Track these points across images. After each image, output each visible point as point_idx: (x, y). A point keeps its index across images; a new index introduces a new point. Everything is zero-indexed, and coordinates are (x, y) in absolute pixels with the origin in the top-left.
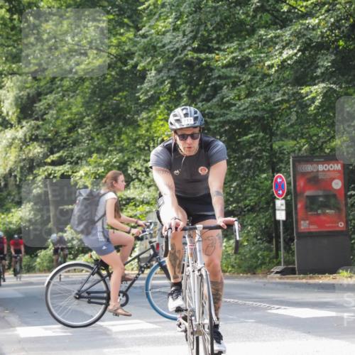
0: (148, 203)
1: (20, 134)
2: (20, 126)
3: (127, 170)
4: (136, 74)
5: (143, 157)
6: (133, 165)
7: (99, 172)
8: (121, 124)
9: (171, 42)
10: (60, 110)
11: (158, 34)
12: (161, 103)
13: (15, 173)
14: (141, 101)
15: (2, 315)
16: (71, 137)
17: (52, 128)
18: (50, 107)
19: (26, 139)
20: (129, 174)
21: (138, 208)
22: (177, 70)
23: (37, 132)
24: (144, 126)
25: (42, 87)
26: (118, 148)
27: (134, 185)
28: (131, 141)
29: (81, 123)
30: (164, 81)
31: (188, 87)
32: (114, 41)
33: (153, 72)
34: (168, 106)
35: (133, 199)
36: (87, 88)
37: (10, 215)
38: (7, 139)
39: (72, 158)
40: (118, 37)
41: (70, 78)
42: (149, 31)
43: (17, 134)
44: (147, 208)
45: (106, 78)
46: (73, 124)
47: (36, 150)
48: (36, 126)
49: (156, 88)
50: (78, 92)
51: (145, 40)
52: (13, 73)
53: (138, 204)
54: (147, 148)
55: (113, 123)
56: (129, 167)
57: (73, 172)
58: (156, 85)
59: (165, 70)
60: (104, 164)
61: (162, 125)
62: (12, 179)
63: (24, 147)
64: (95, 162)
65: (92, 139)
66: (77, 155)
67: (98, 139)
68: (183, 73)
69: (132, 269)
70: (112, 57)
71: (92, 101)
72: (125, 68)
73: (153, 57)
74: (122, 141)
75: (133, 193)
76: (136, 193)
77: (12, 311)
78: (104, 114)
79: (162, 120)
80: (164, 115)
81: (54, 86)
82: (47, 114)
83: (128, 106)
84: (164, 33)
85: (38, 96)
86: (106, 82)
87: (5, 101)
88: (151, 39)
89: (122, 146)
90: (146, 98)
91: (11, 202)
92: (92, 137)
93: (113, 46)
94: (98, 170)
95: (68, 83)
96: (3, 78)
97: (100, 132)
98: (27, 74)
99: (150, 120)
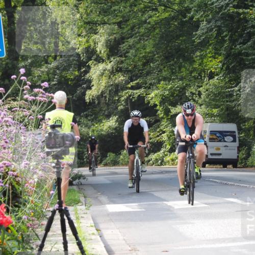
1: (109, 66)
2: (109, 61)
3: (185, 93)
4: (192, 24)
6: (189, 90)
7: (165, 95)
8: (181, 60)
10: (138, 50)
12: (210, 45)
14: (196, 43)
15: (96, 196)
16: (146, 69)
17: (132, 63)
19: (113, 70)
20: (187, 96)
22: (222, 21)
23: (121, 66)
24: (198, 61)
25: (125, 33)
26: (179, 77)
28: (188, 72)
29: (152, 59)
30: (213, 29)
31: (230, 33)
33: (205, 23)
34: (215, 47)
36: (157, 34)
37: (102, 124)
38: (100, 71)
39: (146, 84)
41: (145, 27)
43: (107, 67)
45: (171, 27)
46: (147, 60)
47: (120, 78)
48: (120, 61)
49: (207, 34)
50: (150, 37)
52: (104, 23)
54: (199, 77)
56: (186, 91)
57: (146, 94)
58: (207, 32)
59: (213, 21)
60: (169, 88)
61: (211, 61)
62: (103, 98)
63: (112, 76)
64: (163, 87)
65: (161, 71)
66: (150, 82)
67: (165, 71)
68: (226, 23)
70: (175, 11)
71: (160, 43)
72: (185, 20)
73: (204, 12)
74: (182, 72)
77: (103, 194)
78: (169, 53)
79: (211, 57)
80: (212, 53)
81: (133, 33)
82: (128, 52)
83: (187, 47)
85: (122, 40)
86: (170, 30)
87: (99, 44)
89: (182, 76)
90: (199, 41)
91: (102, 116)
92: (160, 69)
93: (176, 3)
94: (165, 93)
95: (143, 30)
96: (97, 27)
97: (166, 66)
98: (114, 23)
99: (202, 57)
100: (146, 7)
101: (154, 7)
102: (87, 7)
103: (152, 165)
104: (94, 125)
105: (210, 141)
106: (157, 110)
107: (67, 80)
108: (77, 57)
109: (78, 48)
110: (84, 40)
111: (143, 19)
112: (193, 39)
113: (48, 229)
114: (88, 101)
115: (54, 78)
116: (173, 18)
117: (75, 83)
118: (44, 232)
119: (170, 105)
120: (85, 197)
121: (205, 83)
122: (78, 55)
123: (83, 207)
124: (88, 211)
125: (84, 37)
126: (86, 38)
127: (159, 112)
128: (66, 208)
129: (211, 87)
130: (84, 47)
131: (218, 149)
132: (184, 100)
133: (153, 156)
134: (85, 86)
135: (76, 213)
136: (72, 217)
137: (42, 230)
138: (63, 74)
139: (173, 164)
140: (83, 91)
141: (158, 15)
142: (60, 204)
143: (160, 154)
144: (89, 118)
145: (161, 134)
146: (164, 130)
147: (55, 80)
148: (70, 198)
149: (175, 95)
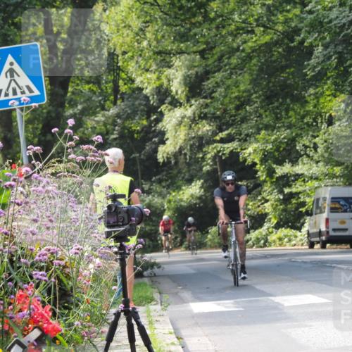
0: (317, 179)
1: (189, 112)
2: (189, 105)
3: (295, 146)
4: (303, 51)
5: (311, 133)
6: (301, 141)
7: (267, 149)
8: (288, 100)
9: (337, 17)
10: (228, 88)
11: (325, 10)
12: (328, 78)
13: (185, 151)
14: (309, 77)
15: (176, 291)
16: (240, 114)
17: (220, 106)
18: (218, 85)
19: (195, 117)
20: (297, 150)
21: (307, 184)
22: (344, 45)
23: (206, 110)
24: (312, 102)
25: (210, 65)
26: (286, 125)
27: (302, 160)
28: (298, 117)
29: (249, 100)
30: (331, 56)
32: (281, 18)
33: (320, 48)
34: (335, 82)
35: (302, 174)
36: (254, 65)
37: (181, 192)
38: (177, 118)
39: (240, 134)
40: (285, 13)
41: (238, 56)
42: (315, 7)
43: (186, 113)
44: (316, 184)
45: (273, 55)
46: (241, 101)
47: (205, 128)
48: (204, 104)
49: (323, 64)
50: (245, 69)
51: (312, 16)
52: (181, 52)
53: (306, 179)
54: (314, 124)
55: (280, 100)
56: (297, 143)
57: (242, 149)
58: (323, 61)
59: (332, 46)
60: (272, 140)
61: (330, 101)
62: (182, 157)
63: (193, 125)
64: (264, 139)
65: (260, 116)
66: (246, 132)
67: (266, 116)
68: (349, 48)
69: (302, 245)
70: (278, 34)
71: (259, 78)
72: (292, 45)
73: (320, 33)
74: (290, 117)
75: (301, 169)
76: (304, 169)
77: (185, 287)
78: (272, 91)
79: (329, 95)
80: (331, 90)
81: (221, 65)
82: (215, 92)
83: (296, 83)
84: (331, 9)
85: (206, 74)
86: (273, 59)
87: (175, 81)
88: (317, 15)
89: (290, 123)
90: (313, 74)
91: (182, 180)
92: (260, 114)
93: (280, 23)
94: (267, 147)
95: (235, 61)
96: (171, 57)
97: (268, 109)
98: (194, 52)
99: (317, 96)
100: (238, 29)
101: (250, 29)
102: (157, 31)
103: (252, 247)
104: (170, 194)
105: (331, 212)
106: (257, 171)
107: (132, 132)
108: (144, 100)
109: (147, 88)
110: (154, 76)
111: (235, 45)
112: (304, 71)
113: (110, 338)
114: (161, 160)
115: (114, 130)
116: (276, 43)
117: (143, 137)
118: (105, 342)
119: (274, 163)
120: (160, 293)
121: (323, 131)
122: (147, 98)
123: (158, 307)
124: (164, 313)
125: (154, 73)
126: (157, 73)
127: (259, 173)
128: (134, 309)
129: (331, 137)
130: (155, 86)
131: (343, 222)
132: (294, 155)
133: (254, 235)
134: (156, 139)
135: (149, 316)
136: (143, 321)
137: (102, 341)
138: (126, 125)
139: (280, 245)
140: (154, 146)
141: (254, 39)
142: (126, 303)
143: (263, 231)
144: (164, 184)
145: (262, 204)
146: (268, 198)
147: (115, 132)
148: (140, 294)
149: (281, 149)
